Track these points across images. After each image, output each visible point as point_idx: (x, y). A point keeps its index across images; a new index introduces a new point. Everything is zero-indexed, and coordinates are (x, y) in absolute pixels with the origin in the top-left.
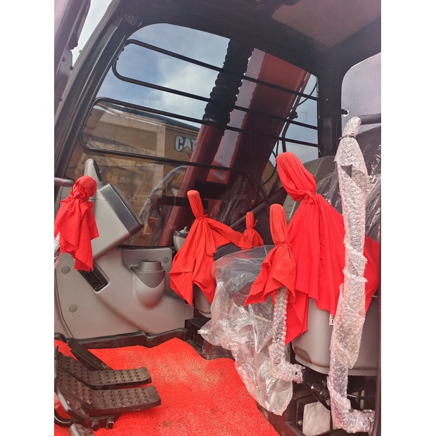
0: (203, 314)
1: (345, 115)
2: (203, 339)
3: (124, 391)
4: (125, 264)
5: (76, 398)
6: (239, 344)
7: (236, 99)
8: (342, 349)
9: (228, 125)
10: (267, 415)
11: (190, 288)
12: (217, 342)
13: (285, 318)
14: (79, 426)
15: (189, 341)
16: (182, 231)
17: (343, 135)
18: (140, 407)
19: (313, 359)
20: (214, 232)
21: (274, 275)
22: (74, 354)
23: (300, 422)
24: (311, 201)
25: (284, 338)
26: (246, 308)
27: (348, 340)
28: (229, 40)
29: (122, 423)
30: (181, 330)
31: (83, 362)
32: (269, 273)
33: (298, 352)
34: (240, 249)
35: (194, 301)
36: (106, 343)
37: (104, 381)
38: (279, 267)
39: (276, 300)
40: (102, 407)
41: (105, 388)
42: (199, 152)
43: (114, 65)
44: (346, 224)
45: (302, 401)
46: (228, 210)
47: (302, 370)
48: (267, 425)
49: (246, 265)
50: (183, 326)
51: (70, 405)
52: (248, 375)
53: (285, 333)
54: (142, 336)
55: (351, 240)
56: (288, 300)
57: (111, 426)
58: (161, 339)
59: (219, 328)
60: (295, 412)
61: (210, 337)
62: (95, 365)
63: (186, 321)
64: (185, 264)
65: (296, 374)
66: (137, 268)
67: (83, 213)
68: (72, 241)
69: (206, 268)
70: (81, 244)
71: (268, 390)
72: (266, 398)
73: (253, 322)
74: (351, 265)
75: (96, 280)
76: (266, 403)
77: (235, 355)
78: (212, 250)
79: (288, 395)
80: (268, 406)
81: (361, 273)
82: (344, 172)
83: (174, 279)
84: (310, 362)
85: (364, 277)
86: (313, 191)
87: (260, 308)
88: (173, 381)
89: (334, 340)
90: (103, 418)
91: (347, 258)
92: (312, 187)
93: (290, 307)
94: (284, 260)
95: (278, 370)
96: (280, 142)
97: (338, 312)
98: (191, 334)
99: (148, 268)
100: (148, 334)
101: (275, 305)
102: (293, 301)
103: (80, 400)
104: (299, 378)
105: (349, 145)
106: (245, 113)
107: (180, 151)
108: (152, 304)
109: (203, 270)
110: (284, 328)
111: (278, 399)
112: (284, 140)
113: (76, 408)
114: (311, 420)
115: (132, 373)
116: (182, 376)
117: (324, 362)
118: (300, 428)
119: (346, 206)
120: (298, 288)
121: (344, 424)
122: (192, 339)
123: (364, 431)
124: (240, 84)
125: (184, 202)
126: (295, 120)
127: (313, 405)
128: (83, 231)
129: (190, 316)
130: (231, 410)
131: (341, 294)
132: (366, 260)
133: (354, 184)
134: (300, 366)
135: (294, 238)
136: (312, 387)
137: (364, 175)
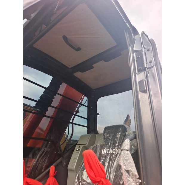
1: (98, 115)
9: (45, 115)
28: (52, 77)
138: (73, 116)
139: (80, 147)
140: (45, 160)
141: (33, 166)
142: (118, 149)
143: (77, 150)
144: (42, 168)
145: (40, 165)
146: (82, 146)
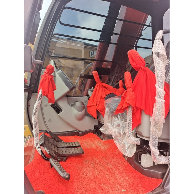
0: (102, 123)
2: (102, 132)
3: (70, 149)
4: (69, 103)
5: (51, 150)
6: (115, 132)
7: (114, 30)
8: (155, 129)
9: (111, 42)
10: (126, 159)
11: (96, 112)
12: (107, 133)
13: (132, 119)
14: (53, 159)
15: (96, 134)
16: (92, 89)
17: (155, 39)
18: (76, 154)
19: (144, 135)
20: (105, 88)
21: (126, 101)
22: (51, 136)
23: (140, 161)
24: (142, 70)
25: (132, 127)
26: (118, 118)
27: (157, 125)
28: (110, 3)
29: (70, 160)
30: (93, 130)
31: (55, 139)
32: (124, 100)
33: (138, 133)
34: (116, 95)
35: (97, 118)
36: (63, 134)
37: (63, 146)
38: (128, 97)
39: (127, 111)
40: (62, 154)
41: (63, 148)
42: (98, 55)
43: (59, 18)
44: (156, 77)
45: (140, 153)
46: (112, 81)
47: (140, 140)
48: (127, 163)
49: (118, 101)
50: (94, 128)
51: (49, 152)
52: (119, 144)
53: (132, 125)
54: (77, 132)
55: (158, 84)
56: (133, 111)
57: (65, 161)
58: (85, 133)
59: (108, 127)
60: (137, 157)
61: (104, 131)
62: (59, 141)
63: (95, 126)
64: (93, 102)
65: (137, 141)
66: (74, 105)
67: (50, 79)
68: (46, 90)
69: (102, 104)
70: (50, 92)
71: (126, 148)
72: (126, 152)
73: (120, 123)
74: (158, 95)
75: (58, 109)
76: (126, 153)
77: (113, 136)
78: (104, 96)
79: (134, 150)
80: (126, 155)
81: (163, 98)
82: (155, 55)
83: (89, 109)
84: (143, 136)
85: (164, 99)
86: (144, 66)
87: (123, 117)
88: (90, 147)
89: (152, 126)
90: (62, 158)
91: (157, 92)
92: (143, 64)
93: (134, 114)
94: (130, 94)
95: (129, 139)
96: (135, 48)
97: (153, 114)
98: (97, 131)
99: (78, 104)
100: (79, 131)
101: (128, 113)
102: (135, 112)
103: (53, 151)
104: (139, 143)
105: (158, 43)
106: (118, 36)
107: (92, 57)
108: (81, 119)
109: (100, 104)
110: (131, 122)
111: (131, 152)
112: (136, 47)
113: (52, 153)
114: (145, 161)
115: (73, 143)
116: (93, 146)
117: (148, 136)
118: (140, 163)
119: (156, 70)
120: (136, 106)
121: (157, 160)
122: (97, 133)
123: (166, 164)
124: (116, 23)
125: (92, 77)
126: (141, 37)
127: (146, 155)
128: (50, 87)
129: (96, 124)
130: (112, 157)
131: (154, 107)
132: (165, 92)
133: (160, 60)
134: (139, 139)
135: (136, 86)
136: (144, 147)
137: (165, 56)
138: (137, 39)
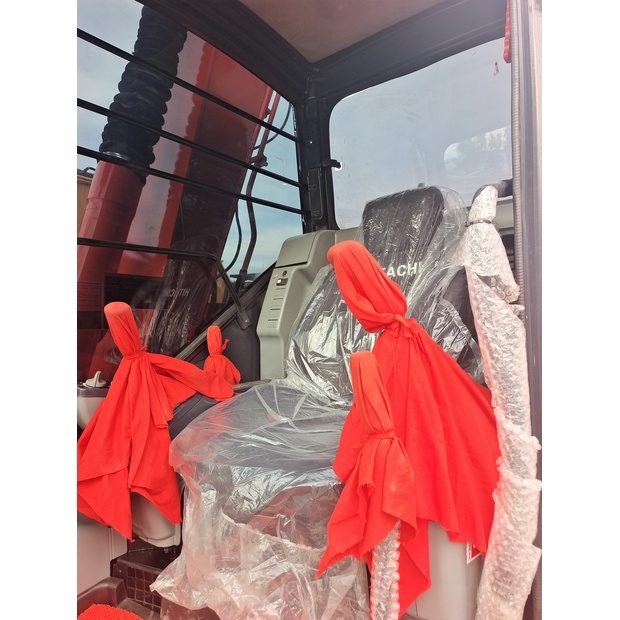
0: (149, 541)
1: (336, 169)
2: (163, 598)
9: (151, 166)
11: (125, 504)
12: (197, 601)
16: (89, 383)
20: (164, 378)
21: (387, 507)
30: (106, 585)
34: (214, 400)
50: (107, 574)
56: (401, 539)
63: (112, 562)
64: (110, 455)
78: (165, 414)
98: (126, 586)
122: (131, 598)
124: (168, 96)
126: (265, 167)
138: (249, 172)
139: (285, 273)
140: (181, 320)
141: (150, 339)
142: (416, 264)
143: (279, 281)
144: (177, 339)
145: (169, 335)
146: (292, 271)
